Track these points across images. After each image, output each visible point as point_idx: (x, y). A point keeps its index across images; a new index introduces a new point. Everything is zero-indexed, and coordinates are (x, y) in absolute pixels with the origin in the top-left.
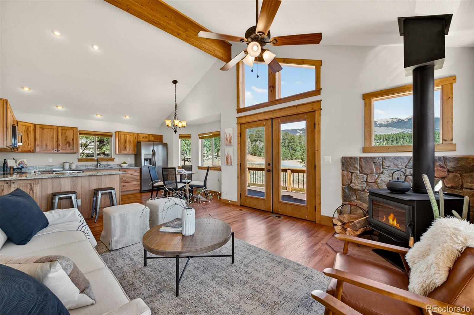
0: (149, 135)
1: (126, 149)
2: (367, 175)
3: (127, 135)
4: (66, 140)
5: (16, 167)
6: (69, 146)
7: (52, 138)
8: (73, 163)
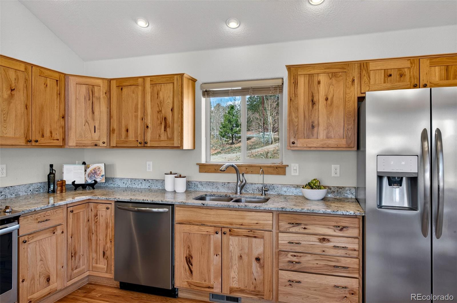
0: (414, 61)
1: (316, 129)
4: (160, 112)
5: (83, 182)
6: (165, 130)
7: (136, 111)
8: (180, 176)
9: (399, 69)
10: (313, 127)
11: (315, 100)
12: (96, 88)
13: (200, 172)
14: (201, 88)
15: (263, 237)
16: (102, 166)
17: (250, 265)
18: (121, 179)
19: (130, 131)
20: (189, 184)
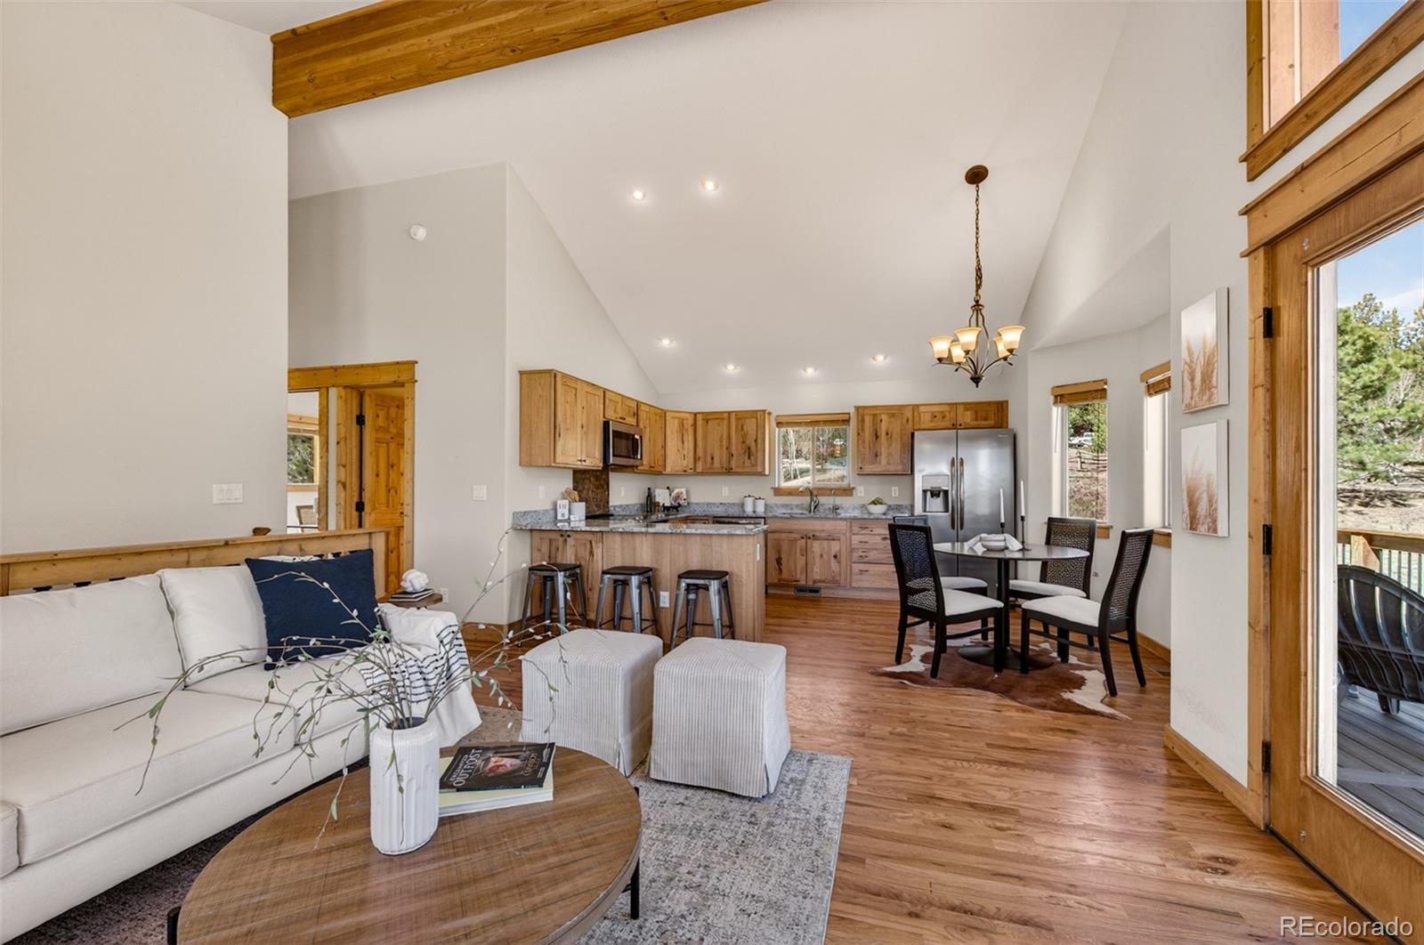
0: (953, 406)
1: (878, 458)
3: (880, 414)
4: (744, 442)
5: (669, 505)
6: (749, 458)
7: (721, 441)
8: (760, 498)
9: (942, 412)
10: (877, 456)
11: (879, 434)
12: (685, 421)
13: (775, 495)
14: (776, 420)
15: (839, 540)
16: (684, 490)
17: (829, 561)
18: (697, 504)
19: (715, 458)
20: (766, 505)
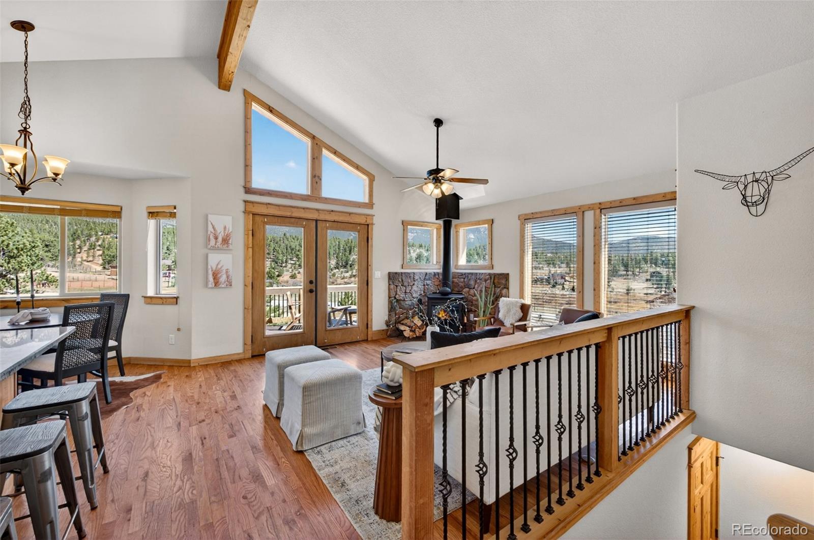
2: (405, 286)
